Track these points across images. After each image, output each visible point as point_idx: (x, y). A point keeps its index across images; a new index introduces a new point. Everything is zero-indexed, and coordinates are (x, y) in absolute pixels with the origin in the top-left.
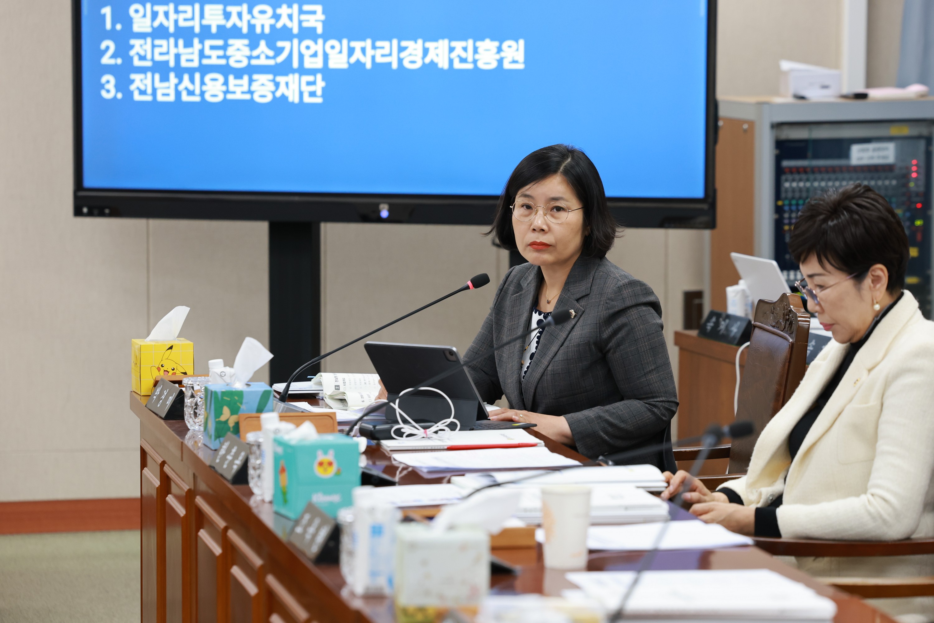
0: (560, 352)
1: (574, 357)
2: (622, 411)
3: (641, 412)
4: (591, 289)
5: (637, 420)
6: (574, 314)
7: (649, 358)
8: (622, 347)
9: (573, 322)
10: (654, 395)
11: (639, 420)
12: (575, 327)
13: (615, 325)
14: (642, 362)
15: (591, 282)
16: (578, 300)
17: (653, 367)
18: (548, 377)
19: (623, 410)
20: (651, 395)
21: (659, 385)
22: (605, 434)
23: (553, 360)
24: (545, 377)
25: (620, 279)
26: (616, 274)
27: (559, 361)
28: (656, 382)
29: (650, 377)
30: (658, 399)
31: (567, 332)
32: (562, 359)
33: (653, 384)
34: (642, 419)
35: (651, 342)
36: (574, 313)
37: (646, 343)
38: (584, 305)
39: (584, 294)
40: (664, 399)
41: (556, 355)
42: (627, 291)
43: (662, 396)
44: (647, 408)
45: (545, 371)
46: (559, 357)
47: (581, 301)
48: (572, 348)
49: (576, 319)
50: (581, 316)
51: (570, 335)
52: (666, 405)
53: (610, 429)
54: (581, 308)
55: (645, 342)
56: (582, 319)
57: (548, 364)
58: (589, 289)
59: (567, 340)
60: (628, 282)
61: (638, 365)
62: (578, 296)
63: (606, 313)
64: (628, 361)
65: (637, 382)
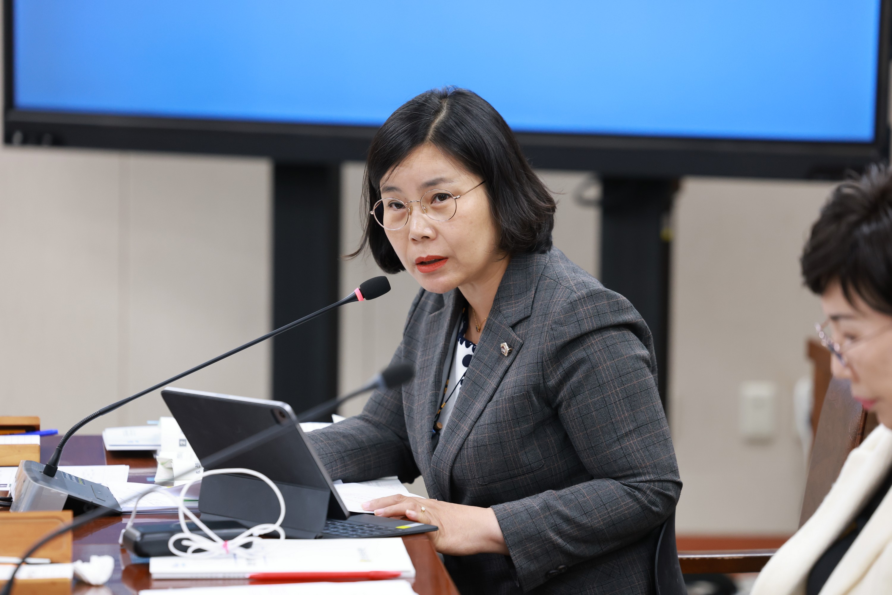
0: (487, 410)
1: (506, 418)
2: (584, 497)
3: (615, 498)
4: (532, 307)
5: (609, 510)
6: (508, 349)
7: (623, 413)
8: (579, 398)
9: (507, 362)
10: (636, 471)
11: (612, 511)
12: (510, 370)
13: (566, 365)
14: (613, 420)
15: (533, 296)
16: (513, 327)
17: (631, 427)
18: (468, 452)
19: (586, 494)
20: (631, 472)
21: (643, 456)
22: (557, 534)
23: (477, 425)
24: (465, 452)
25: (575, 289)
26: (571, 282)
27: (485, 425)
28: (638, 451)
29: (628, 443)
30: (643, 478)
31: (497, 380)
32: (489, 422)
33: (633, 454)
34: (617, 509)
35: (626, 386)
36: (507, 347)
37: (618, 389)
38: (522, 334)
39: (522, 316)
40: (652, 477)
41: (481, 415)
42: (585, 308)
43: (649, 473)
44: (625, 491)
45: (464, 442)
46: (486, 418)
47: (518, 328)
48: (503, 404)
49: (512, 357)
50: (518, 352)
51: (502, 383)
52: (657, 487)
53: (565, 527)
54: (518, 339)
55: (615, 388)
56: (519, 356)
57: (469, 431)
58: (530, 308)
59: (497, 392)
60: (587, 294)
61: (607, 425)
62: (514, 320)
63: (551, 346)
64: (590, 419)
65: (608, 452)
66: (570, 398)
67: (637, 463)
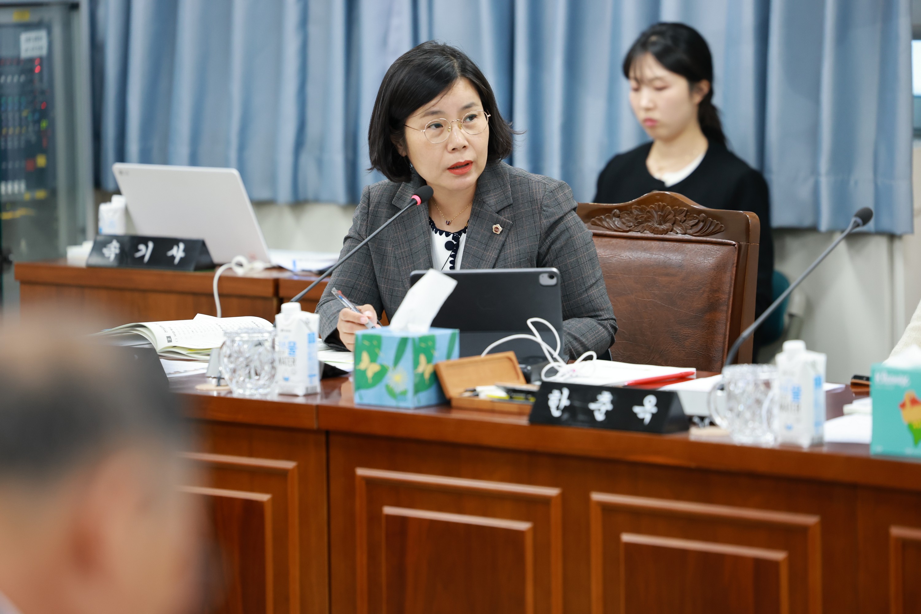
7: (589, 271)
10: (599, 312)
12: (506, 243)
14: (583, 275)
15: (510, 189)
16: (498, 213)
17: (594, 281)
20: (594, 313)
21: (601, 302)
28: (598, 298)
29: (592, 292)
33: (595, 300)
35: (589, 251)
37: (585, 254)
38: (508, 217)
39: (506, 204)
40: (608, 317)
42: (560, 195)
47: (502, 213)
49: (504, 234)
51: (502, 253)
54: (508, 221)
58: (511, 198)
61: (579, 280)
62: (499, 208)
63: (546, 222)
64: (568, 274)
65: (578, 299)
66: (554, 260)
67: (598, 306)
